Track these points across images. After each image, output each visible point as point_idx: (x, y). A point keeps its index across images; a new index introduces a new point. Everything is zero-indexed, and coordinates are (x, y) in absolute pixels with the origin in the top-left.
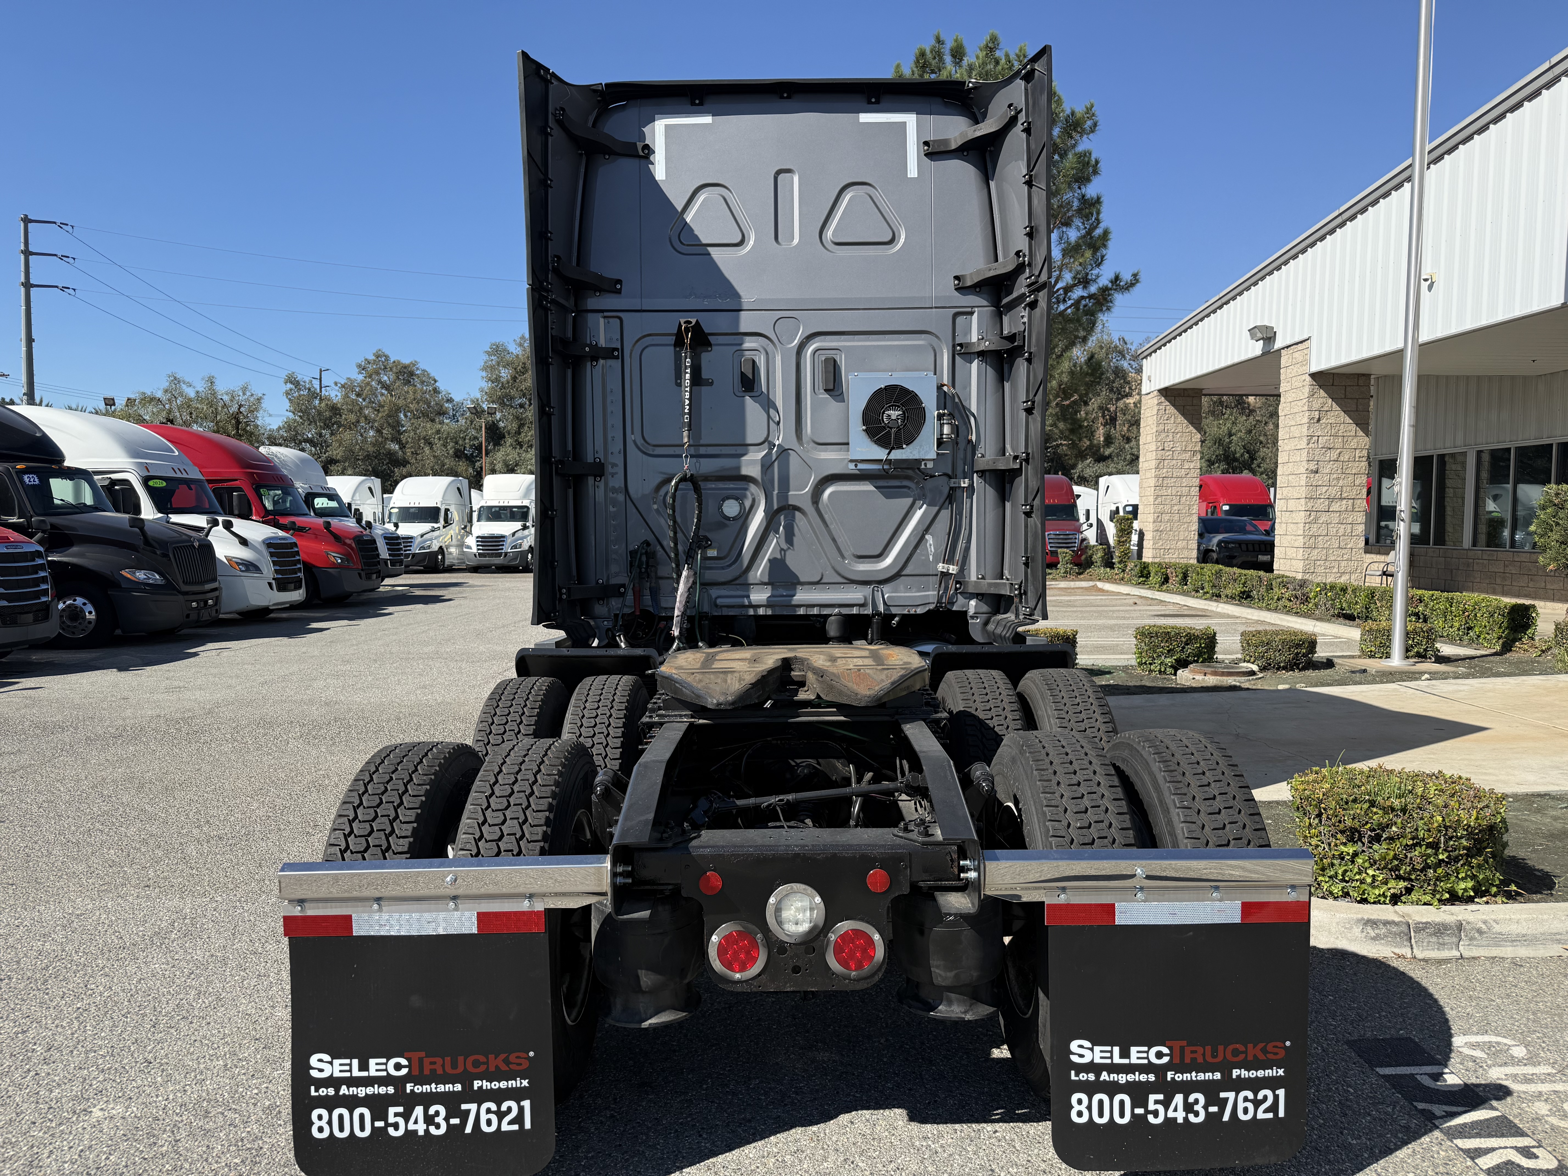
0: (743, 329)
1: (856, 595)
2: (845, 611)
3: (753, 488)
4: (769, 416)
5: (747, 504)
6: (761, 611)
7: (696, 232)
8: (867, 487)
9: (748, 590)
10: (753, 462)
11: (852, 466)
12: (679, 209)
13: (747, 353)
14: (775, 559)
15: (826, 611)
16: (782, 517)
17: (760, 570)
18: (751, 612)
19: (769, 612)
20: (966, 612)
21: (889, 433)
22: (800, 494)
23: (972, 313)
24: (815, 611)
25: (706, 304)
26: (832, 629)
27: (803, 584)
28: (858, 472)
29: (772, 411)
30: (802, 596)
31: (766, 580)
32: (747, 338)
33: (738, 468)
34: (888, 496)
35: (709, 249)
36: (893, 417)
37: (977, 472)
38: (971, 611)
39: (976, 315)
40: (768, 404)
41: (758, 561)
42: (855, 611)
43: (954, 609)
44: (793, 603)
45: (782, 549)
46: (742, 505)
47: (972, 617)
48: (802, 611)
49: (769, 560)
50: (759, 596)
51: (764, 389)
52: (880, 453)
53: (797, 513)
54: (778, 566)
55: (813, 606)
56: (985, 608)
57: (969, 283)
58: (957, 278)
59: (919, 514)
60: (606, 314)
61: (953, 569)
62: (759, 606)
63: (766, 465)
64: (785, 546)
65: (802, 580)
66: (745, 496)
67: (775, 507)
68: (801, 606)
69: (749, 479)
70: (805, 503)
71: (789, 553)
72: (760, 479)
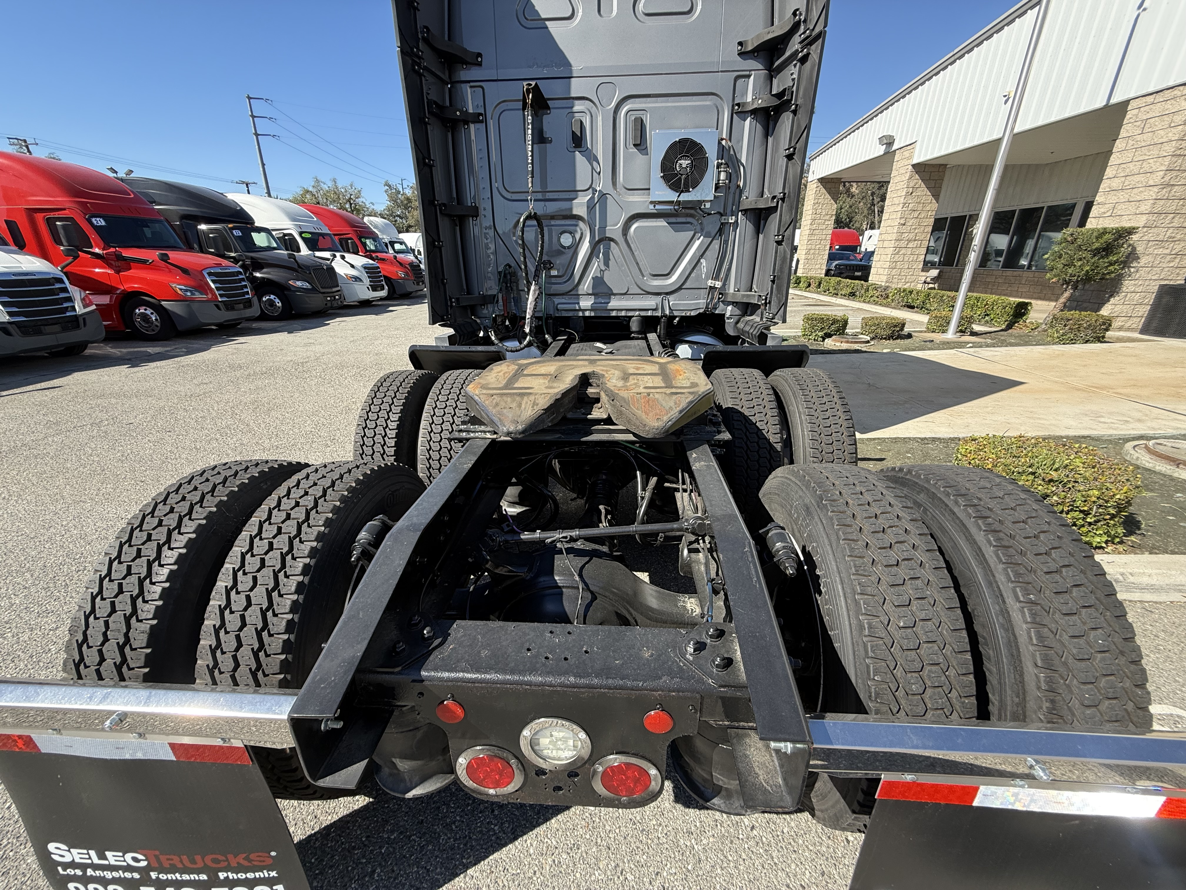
0: (573, 94)
1: (650, 302)
2: (643, 314)
3: (581, 224)
4: (593, 168)
5: (578, 236)
6: (587, 314)
7: (537, 8)
8: (662, 223)
9: (578, 299)
10: (581, 204)
11: (652, 207)
13: (576, 115)
14: (597, 277)
15: (630, 314)
16: (602, 246)
17: (586, 286)
18: (581, 314)
19: (593, 314)
20: (724, 315)
21: (680, 179)
22: (614, 229)
23: (749, 76)
24: (623, 314)
25: (545, 73)
26: (634, 326)
27: (615, 295)
28: (655, 211)
29: (595, 163)
30: (614, 303)
31: (591, 292)
32: (577, 102)
33: (571, 209)
34: (677, 230)
35: (547, 23)
36: (684, 166)
37: (741, 211)
38: (728, 314)
39: (752, 77)
40: (592, 158)
41: (585, 279)
42: (649, 313)
43: (717, 312)
44: (609, 308)
45: (601, 270)
46: (574, 237)
47: (728, 318)
48: (614, 314)
49: (593, 278)
50: (586, 303)
51: (589, 146)
52: (673, 196)
53: (612, 243)
54: (598, 281)
55: (622, 310)
56: (738, 312)
57: (750, 48)
58: (740, 44)
59: (697, 243)
60: (472, 84)
61: (718, 284)
62: (586, 310)
63: (591, 207)
64: (603, 268)
65: (614, 292)
66: (576, 231)
67: (597, 239)
68: (613, 310)
69: (579, 218)
70: (618, 236)
71: (606, 273)
72: (586, 217)
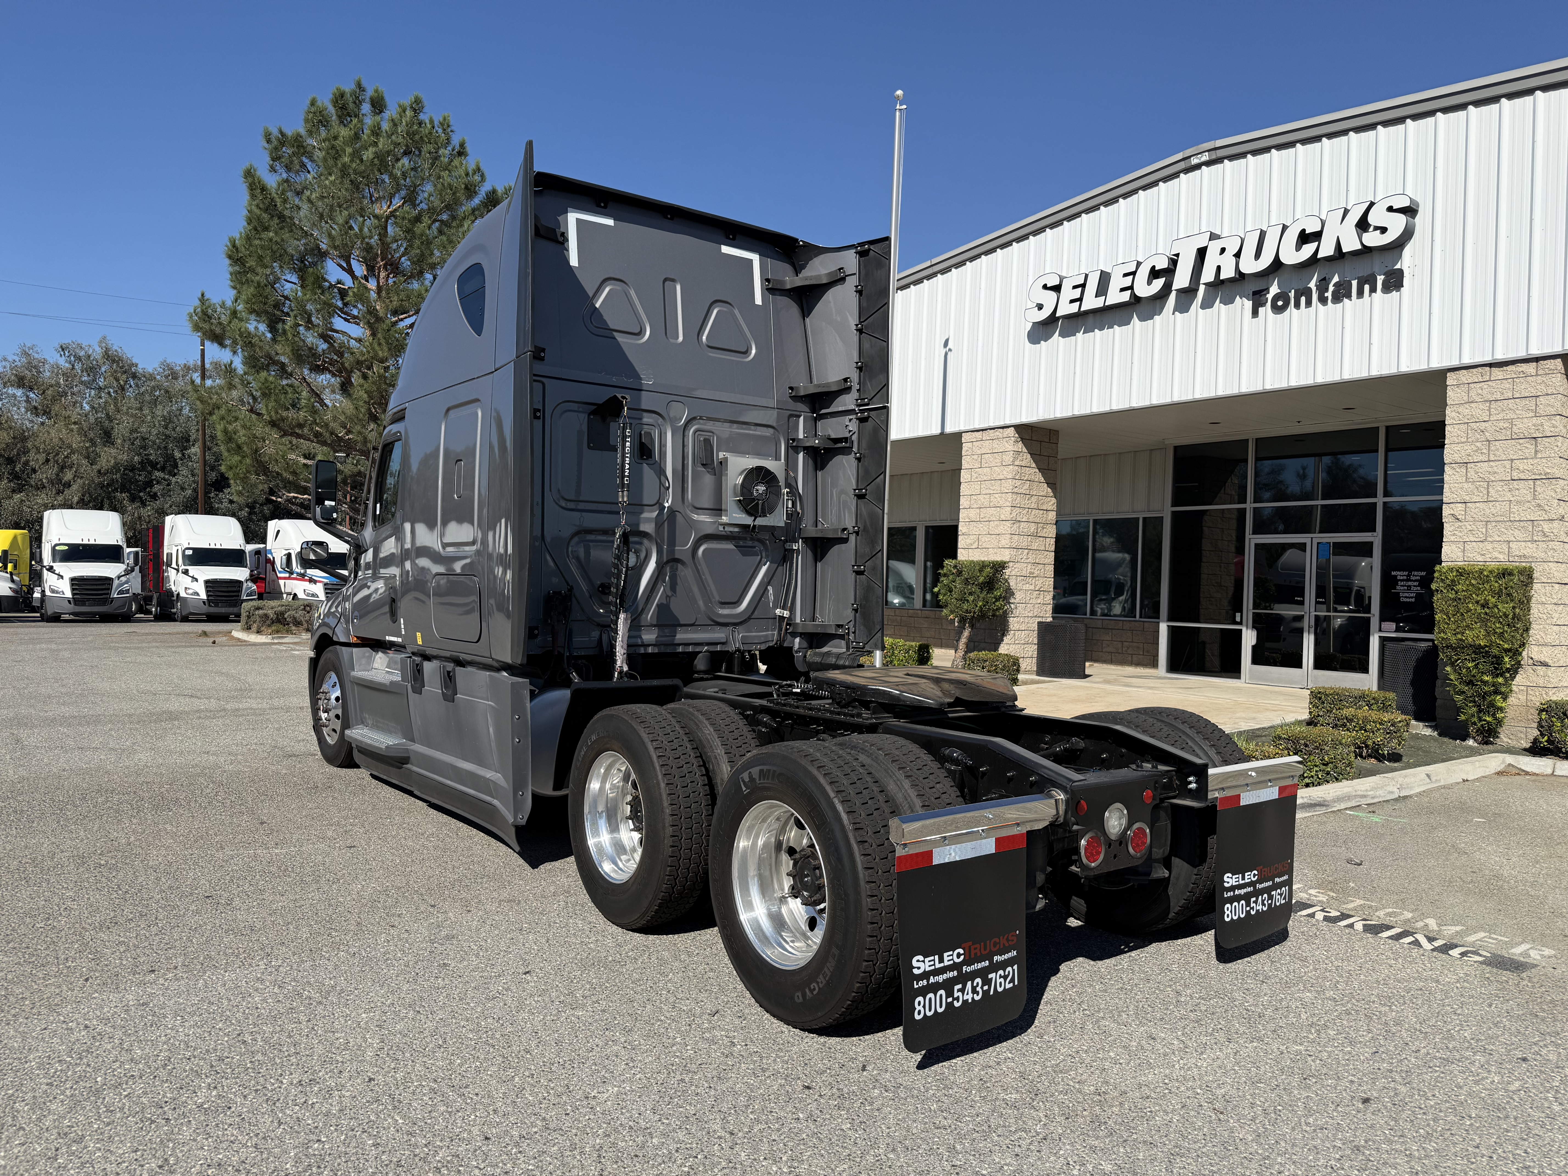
0: (643, 406)
1: (718, 635)
2: (712, 648)
3: (646, 542)
4: (660, 482)
5: (643, 555)
6: (650, 650)
7: (605, 318)
8: (730, 546)
9: (640, 630)
10: (648, 520)
11: (721, 528)
12: (591, 295)
13: (645, 427)
14: (662, 604)
15: (697, 649)
16: (668, 569)
17: (651, 615)
18: (642, 651)
19: (656, 651)
20: (791, 648)
21: (757, 504)
22: (683, 548)
23: (800, 416)
24: (690, 649)
25: (620, 382)
26: (700, 663)
27: (682, 625)
28: (723, 533)
29: (663, 478)
30: (682, 636)
31: (655, 622)
32: (645, 414)
33: (638, 525)
34: (744, 554)
35: (615, 334)
36: (760, 492)
37: (802, 539)
38: (796, 646)
39: (802, 418)
40: (660, 472)
41: (649, 606)
42: (719, 648)
43: (785, 645)
44: (676, 642)
45: (667, 596)
46: (638, 557)
47: (797, 652)
48: (680, 649)
49: (657, 605)
50: (650, 636)
51: (658, 458)
52: (749, 519)
53: (679, 565)
54: (664, 610)
55: (689, 644)
56: (805, 645)
57: (802, 394)
58: (791, 388)
59: (764, 569)
61: (786, 614)
62: (649, 645)
63: (659, 524)
64: (670, 594)
65: (681, 622)
66: (641, 550)
67: (665, 560)
68: (679, 645)
69: (645, 535)
70: (686, 558)
71: (672, 599)
72: (654, 535)
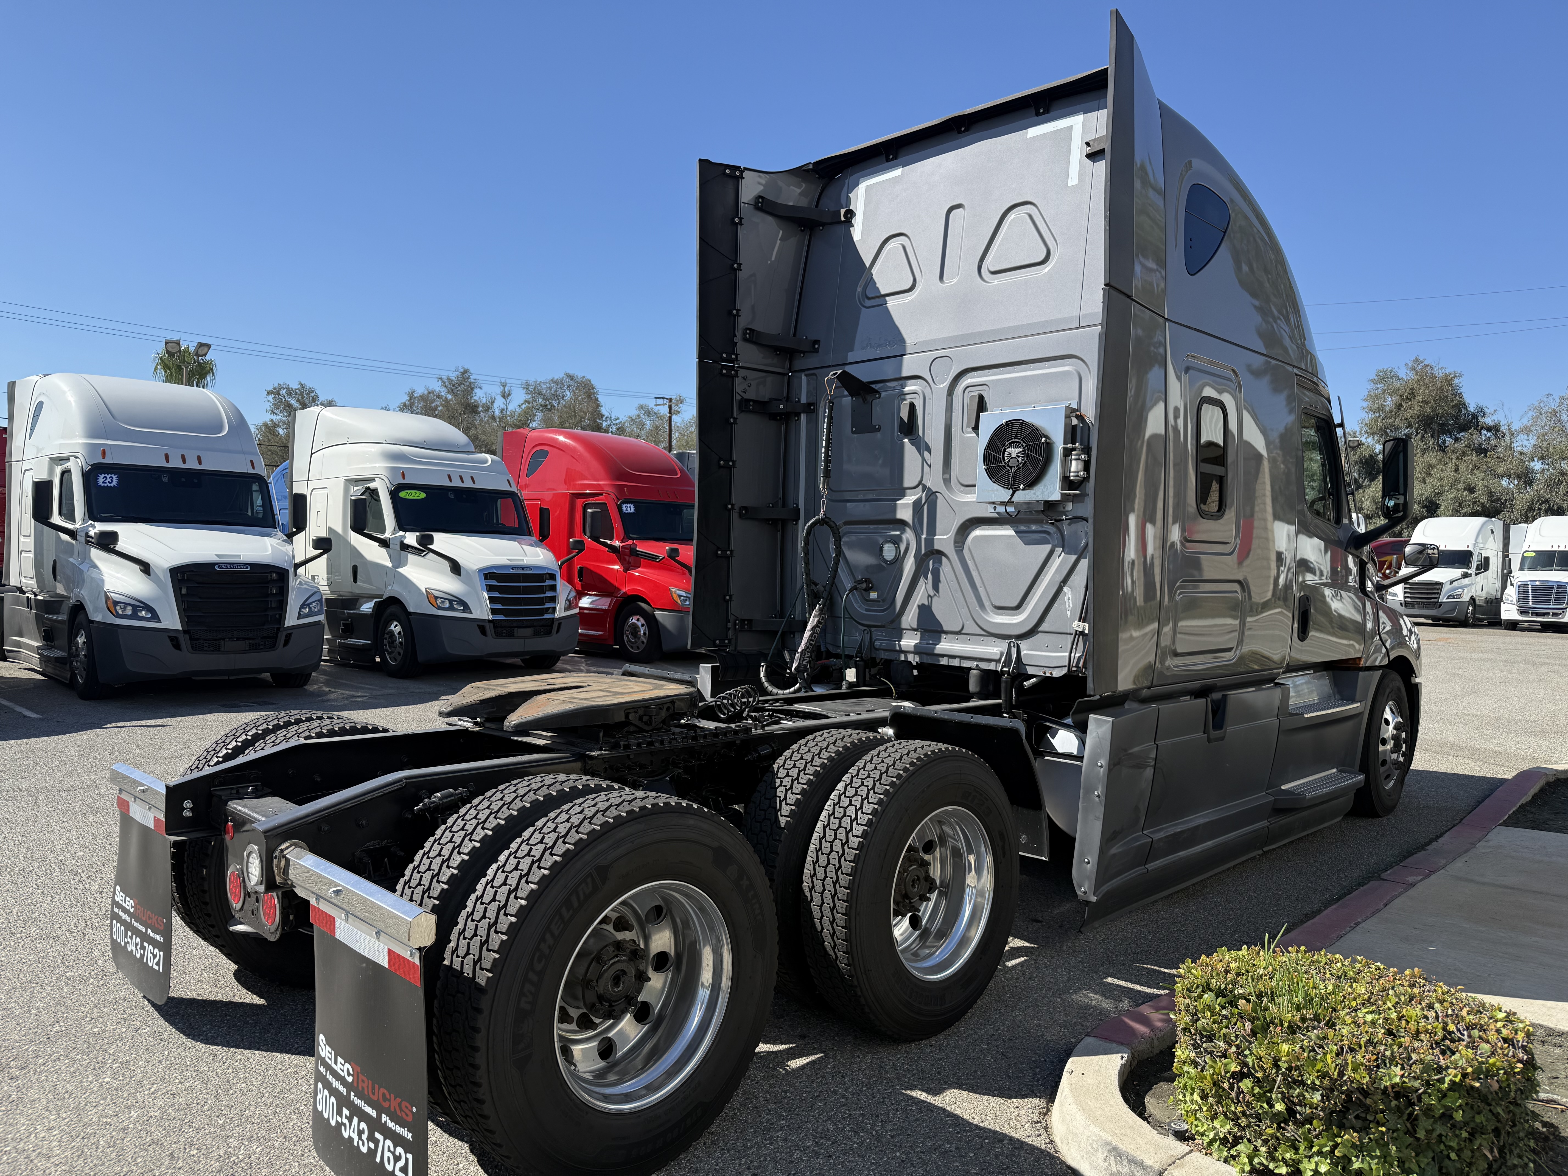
0: (905, 373)
1: (993, 649)
2: (984, 666)
3: (906, 532)
4: (924, 459)
5: (903, 547)
6: (910, 658)
7: (877, 283)
8: (1008, 532)
9: (900, 635)
10: (907, 506)
11: (990, 508)
13: (908, 397)
14: (923, 605)
15: (966, 664)
16: (931, 562)
17: (910, 618)
18: (902, 657)
21: (1010, 473)
22: (944, 539)
24: (955, 663)
25: (878, 353)
26: (973, 684)
27: (946, 633)
28: (997, 515)
29: (926, 454)
30: (945, 646)
31: (915, 626)
32: (909, 382)
33: (894, 512)
34: (1027, 543)
35: (886, 299)
36: (1014, 455)
40: (922, 447)
41: (909, 606)
42: (991, 666)
44: (936, 652)
45: (929, 596)
46: (898, 548)
48: (944, 662)
49: (919, 606)
50: (909, 642)
51: (920, 433)
53: (944, 558)
54: (925, 611)
55: (956, 657)
59: (1057, 563)
60: (807, 372)
62: (909, 652)
63: (918, 509)
64: (932, 593)
65: (945, 628)
66: (901, 541)
67: (924, 552)
68: (943, 656)
69: (903, 523)
70: (950, 549)
71: (935, 599)
72: (911, 522)
